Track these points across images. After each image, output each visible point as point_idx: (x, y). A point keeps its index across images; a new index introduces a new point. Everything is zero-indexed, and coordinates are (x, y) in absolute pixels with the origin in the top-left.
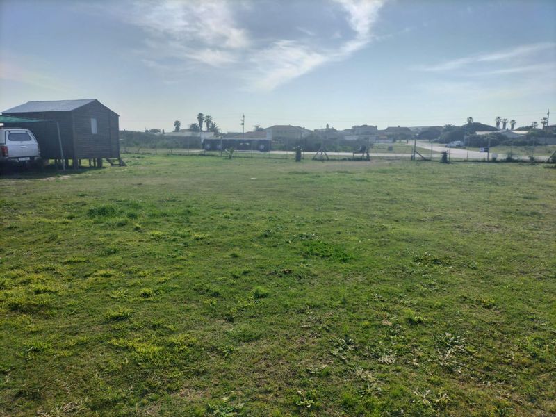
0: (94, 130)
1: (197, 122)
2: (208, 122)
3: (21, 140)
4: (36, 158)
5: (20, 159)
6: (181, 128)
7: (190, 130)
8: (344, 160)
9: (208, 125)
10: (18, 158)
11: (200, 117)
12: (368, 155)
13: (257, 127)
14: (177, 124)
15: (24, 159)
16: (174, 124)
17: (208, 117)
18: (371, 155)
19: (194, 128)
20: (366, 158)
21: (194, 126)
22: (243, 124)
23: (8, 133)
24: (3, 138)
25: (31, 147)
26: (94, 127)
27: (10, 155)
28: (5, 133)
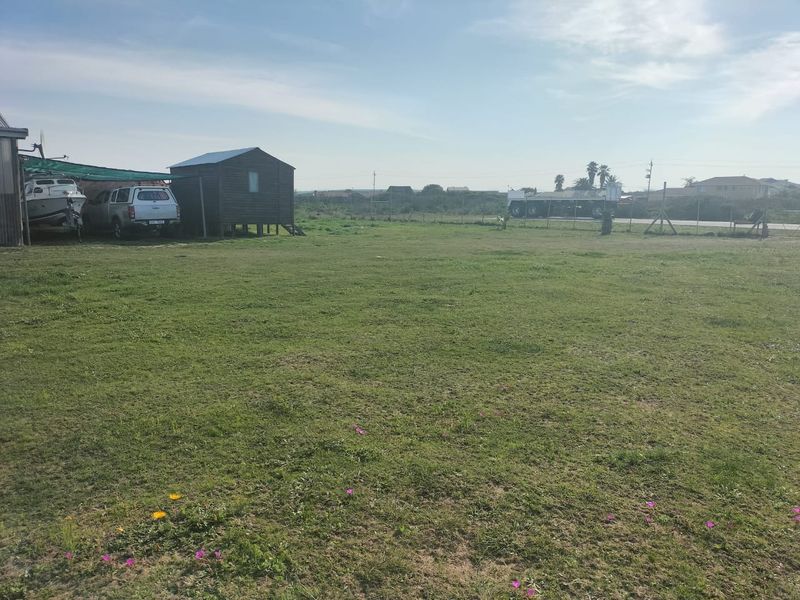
0: (254, 186)
1: (586, 176)
2: (603, 175)
3: (155, 200)
4: (171, 222)
5: (151, 222)
6: (564, 186)
7: (576, 188)
8: (710, 235)
9: (602, 180)
10: (147, 221)
11: (592, 168)
12: (765, 227)
13: (690, 181)
14: (559, 180)
15: (156, 222)
16: (554, 180)
17: (605, 167)
18: (770, 226)
19: (583, 185)
20: (760, 233)
21: (583, 181)
22: (649, 176)
23: (138, 191)
24: (131, 197)
25: (167, 208)
26: (254, 182)
27: (137, 217)
28: (134, 191)
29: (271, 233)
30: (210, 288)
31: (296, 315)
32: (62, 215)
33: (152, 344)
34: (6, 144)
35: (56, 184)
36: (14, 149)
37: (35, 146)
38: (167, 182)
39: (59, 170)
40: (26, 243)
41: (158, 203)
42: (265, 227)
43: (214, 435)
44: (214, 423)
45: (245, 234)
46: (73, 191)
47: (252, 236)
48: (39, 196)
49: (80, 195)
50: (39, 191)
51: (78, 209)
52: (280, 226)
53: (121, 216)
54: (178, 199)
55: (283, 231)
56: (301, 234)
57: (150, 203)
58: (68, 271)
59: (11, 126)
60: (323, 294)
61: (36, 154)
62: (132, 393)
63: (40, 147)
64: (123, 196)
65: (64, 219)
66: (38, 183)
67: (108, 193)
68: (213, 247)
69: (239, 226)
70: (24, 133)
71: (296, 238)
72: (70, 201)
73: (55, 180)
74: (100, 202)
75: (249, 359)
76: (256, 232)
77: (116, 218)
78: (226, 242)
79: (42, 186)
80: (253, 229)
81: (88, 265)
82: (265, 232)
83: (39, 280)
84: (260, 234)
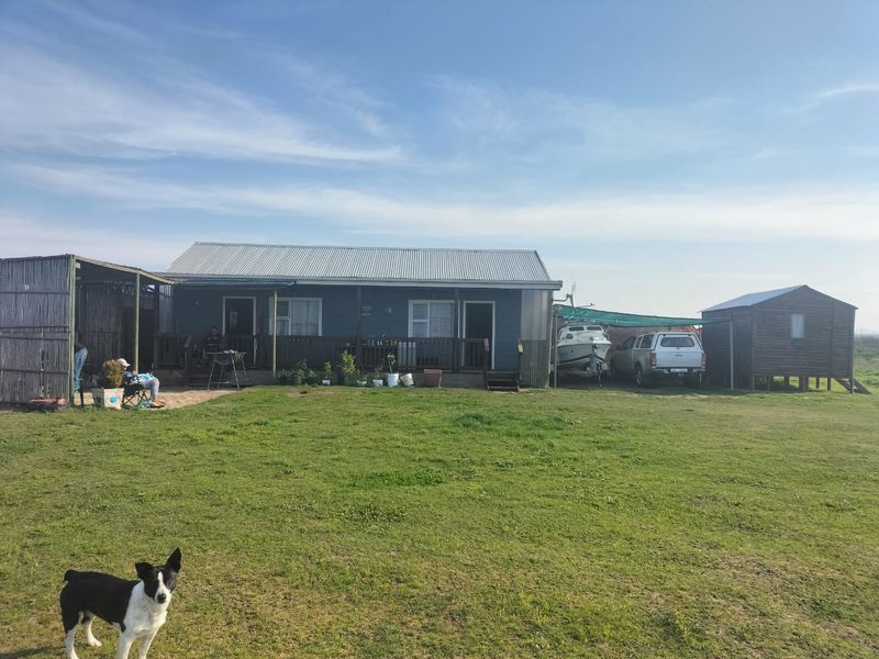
0: (797, 331)
3: (678, 346)
4: (695, 371)
5: (672, 370)
10: (669, 369)
15: (678, 370)
23: (662, 337)
24: (653, 343)
25: (692, 356)
26: (797, 327)
27: (659, 364)
28: (658, 337)
29: (820, 388)
30: (697, 451)
31: (786, 501)
32: (587, 360)
33: (592, 509)
34: (545, 295)
35: (586, 330)
36: (551, 300)
37: (568, 296)
38: (697, 327)
39: (591, 317)
40: (551, 385)
41: (682, 349)
42: (812, 380)
43: (576, 638)
44: (586, 622)
45: (785, 388)
46: (599, 338)
47: (791, 390)
48: (570, 342)
49: (606, 341)
50: (570, 337)
51: (602, 354)
52: (832, 380)
53: (643, 363)
54: (705, 346)
55: (836, 386)
56: (861, 390)
57: (673, 349)
58: (567, 417)
59: (552, 279)
60: (845, 479)
61: (568, 303)
62: (532, 561)
63: (571, 297)
64: (648, 341)
65: (588, 364)
66: (570, 329)
67: (635, 339)
68: (736, 402)
69: (777, 378)
70: (559, 285)
71: (855, 396)
72: (594, 346)
73: (585, 327)
74: (626, 348)
75: (686, 549)
76: (797, 385)
77: (638, 364)
78: (755, 396)
79: (573, 333)
80: (794, 381)
81: (589, 411)
82: (812, 386)
83: (537, 424)
84: (803, 388)
